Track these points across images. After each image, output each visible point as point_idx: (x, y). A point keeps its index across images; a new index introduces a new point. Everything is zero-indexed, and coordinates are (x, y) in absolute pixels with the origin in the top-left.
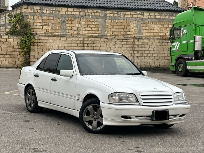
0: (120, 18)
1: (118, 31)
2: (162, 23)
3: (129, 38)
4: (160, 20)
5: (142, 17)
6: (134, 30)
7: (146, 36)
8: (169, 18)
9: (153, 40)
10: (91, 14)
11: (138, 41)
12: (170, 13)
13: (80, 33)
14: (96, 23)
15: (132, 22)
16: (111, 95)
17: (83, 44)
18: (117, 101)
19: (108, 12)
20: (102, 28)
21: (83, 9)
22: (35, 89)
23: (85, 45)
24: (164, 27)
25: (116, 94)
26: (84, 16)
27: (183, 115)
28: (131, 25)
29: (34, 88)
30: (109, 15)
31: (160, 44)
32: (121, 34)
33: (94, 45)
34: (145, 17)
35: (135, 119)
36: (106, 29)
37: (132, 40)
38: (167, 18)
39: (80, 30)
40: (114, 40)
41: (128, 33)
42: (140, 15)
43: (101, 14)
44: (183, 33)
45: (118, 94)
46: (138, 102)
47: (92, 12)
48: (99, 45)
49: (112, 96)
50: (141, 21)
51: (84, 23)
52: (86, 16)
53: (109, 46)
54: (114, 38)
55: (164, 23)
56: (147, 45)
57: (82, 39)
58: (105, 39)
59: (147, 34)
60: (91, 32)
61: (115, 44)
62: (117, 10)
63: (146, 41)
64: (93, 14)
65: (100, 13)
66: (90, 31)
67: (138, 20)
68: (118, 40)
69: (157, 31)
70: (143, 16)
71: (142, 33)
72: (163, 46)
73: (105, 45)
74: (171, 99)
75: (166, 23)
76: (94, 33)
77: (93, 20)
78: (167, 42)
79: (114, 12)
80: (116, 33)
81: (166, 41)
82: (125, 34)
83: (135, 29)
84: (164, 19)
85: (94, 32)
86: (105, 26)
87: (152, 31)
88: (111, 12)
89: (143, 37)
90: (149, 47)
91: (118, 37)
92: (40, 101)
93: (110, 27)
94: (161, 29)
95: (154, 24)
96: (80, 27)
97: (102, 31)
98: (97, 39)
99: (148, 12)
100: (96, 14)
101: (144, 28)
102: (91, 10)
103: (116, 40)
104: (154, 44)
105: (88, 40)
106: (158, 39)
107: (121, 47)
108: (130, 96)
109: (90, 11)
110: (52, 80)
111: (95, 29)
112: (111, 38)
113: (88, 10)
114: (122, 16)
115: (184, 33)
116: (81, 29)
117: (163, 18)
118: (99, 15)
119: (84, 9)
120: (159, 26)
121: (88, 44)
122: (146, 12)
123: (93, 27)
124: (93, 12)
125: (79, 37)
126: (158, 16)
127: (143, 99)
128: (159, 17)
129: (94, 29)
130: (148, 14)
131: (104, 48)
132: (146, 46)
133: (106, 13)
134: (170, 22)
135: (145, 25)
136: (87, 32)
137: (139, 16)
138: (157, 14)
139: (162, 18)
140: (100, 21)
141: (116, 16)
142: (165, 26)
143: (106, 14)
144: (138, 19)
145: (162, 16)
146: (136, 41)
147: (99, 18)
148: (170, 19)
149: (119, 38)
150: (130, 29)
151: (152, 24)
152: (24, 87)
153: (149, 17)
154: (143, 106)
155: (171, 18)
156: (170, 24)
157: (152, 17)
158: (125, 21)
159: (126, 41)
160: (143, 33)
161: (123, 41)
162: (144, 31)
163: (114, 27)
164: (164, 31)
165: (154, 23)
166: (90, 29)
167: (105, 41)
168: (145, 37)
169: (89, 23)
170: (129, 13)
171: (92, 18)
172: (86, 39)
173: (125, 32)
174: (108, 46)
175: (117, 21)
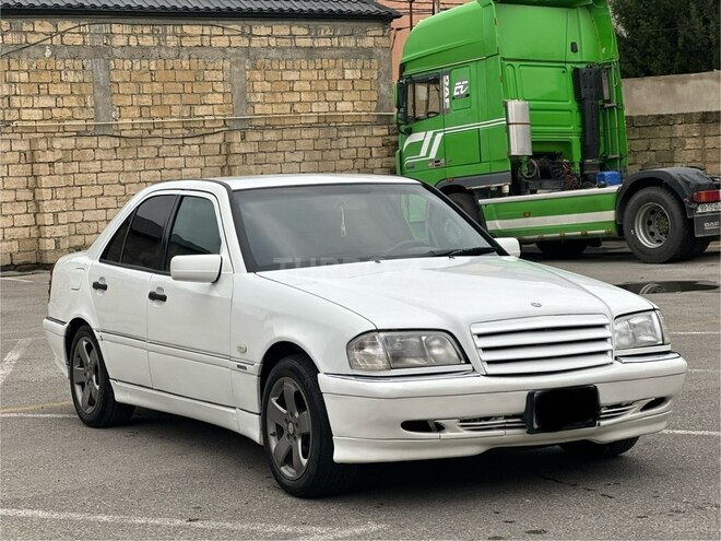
0: (163, 50)
1: (162, 105)
2: (319, 66)
3: (204, 131)
4: (311, 52)
5: (245, 43)
6: (218, 98)
7: (265, 116)
8: (342, 44)
9: (296, 133)
10: (49, 42)
11: (243, 138)
12: (345, 23)
13: (12, 121)
14: (71, 77)
15: (210, 67)
16: (358, 343)
17: (32, 164)
18: (381, 364)
19: (116, 29)
20: (99, 94)
21: (14, 21)
22: (97, 335)
23: (43, 169)
24: (328, 81)
25: (374, 338)
26: (20, 49)
27: (659, 401)
28: (210, 75)
29: (96, 333)
30: (120, 41)
31: (320, 144)
32: (172, 117)
33: (74, 167)
34: (256, 43)
35: (459, 431)
36: (114, 97)
37: (219, 139)
38: (337, 45)
39: (10, 107)
40: (150, 144)
41: (200, 111)
42: (239, 38)
43: (87, 39)
44: (451, 91)
45: (382, 335)
46: (468, 362)
47: (53, 30)
48: (96, 166)
49: (361, 347)
50: (243, 59)
51: (24, 77)
52: (31, 49)
53: (134, 165)
54: (146, 134)
55: (325, 64)
56: (275, 152)
57: (23, 146)
58: (117, 140)
59: (268, 109)
60: (56, 113)
61: (158, 156)
62: (149, 21)
63: (270, 135)
64: (56, 40)
65: (83, 34)
66: (50, 109)
67: (233, 55)
68: (167, 142)
69: (304, 97)
70: (250, 40)
71: (252, 105)
72: (332, 153)
73: (118, 165)
74: (603, 339)
75: (332, 62)
76: (68, 120)
77: (60, 65)
78: (345, 134)
79: (138, 30)
80: (154, 113)
81: (341, 131)
82: (190, 116)
83: (224, 94)
84: (325, 48)
85: (69, 113)
86: (109, 88)
87: (287, 97)
88: (127, 29)
89: (256, 123)
90: (281, 159)
91: (163, 128)
92: (119, 383)
93: (128, 91)
94: (319, 88)
95: (293, 70)
96: (9, 97)
97: (100, 108)
98: (85, 142)
99: (268, 23)
100: (68, 39)
101: (257, 86)
102: (46, 23)
103: (158, 142)
104: (301, 145)
105: (52, 149)
106: (310, 126)
107: (180, 169)
108: (434, 339)
109: (43, 26)
110: (153, 296)
111: (72, 101)
112: (137, 133)
113: (37, 22)
114: (173, 44)
115: (456, 93)
116: (16, 102)
117: (323, 43)
118: (80, 42)
119: (19, 21)
120: (311, 78)
121: (51, 164)
122: (259, 25)
123: (60, 92)
124: (57, 33)
125: (11, 136)
126: (305, 36)
127: (485, 349)
128: (307, 42)
129: (66, 102)
130: (268, 31)
131: (115, 177)
132: (273, 158)
133: (107, 35)
134: (347, 58)
135: (258, 76)
136: (37, 114)
137: (236, 41)
138: (299, 30)
139: (316, 45)
140: (88, 67)
141: (148, 44)
142: (331, 76)
143: (110, 35)
144: (233, 51)
145: (317, 37)
146: (236, 137)
147: (83, 55)
148: (346, 48)
149: (168, 132)
150: (205, 94)
151: (286, 69)
152: (63, 334)
153: (273, 42)
154: (487, 375)
155: (351, 43)
156: (346, 65)
157: (283, 43)
158: (185, 63)
159: (196, 141)
160: (257, 106)
161: (184, 145)
162: (259, 100)
163: (146, 87)
164: (330, 96)
165: (289, 64)
166: (50, 102)
167: (115, 148)
168: (262, 123)
169: (45, 77)
170: (197, 30)
171: (54, 56)
172: (42, 144)
173: (188, 107)
174: (129, 166)
175: (153, 63)
